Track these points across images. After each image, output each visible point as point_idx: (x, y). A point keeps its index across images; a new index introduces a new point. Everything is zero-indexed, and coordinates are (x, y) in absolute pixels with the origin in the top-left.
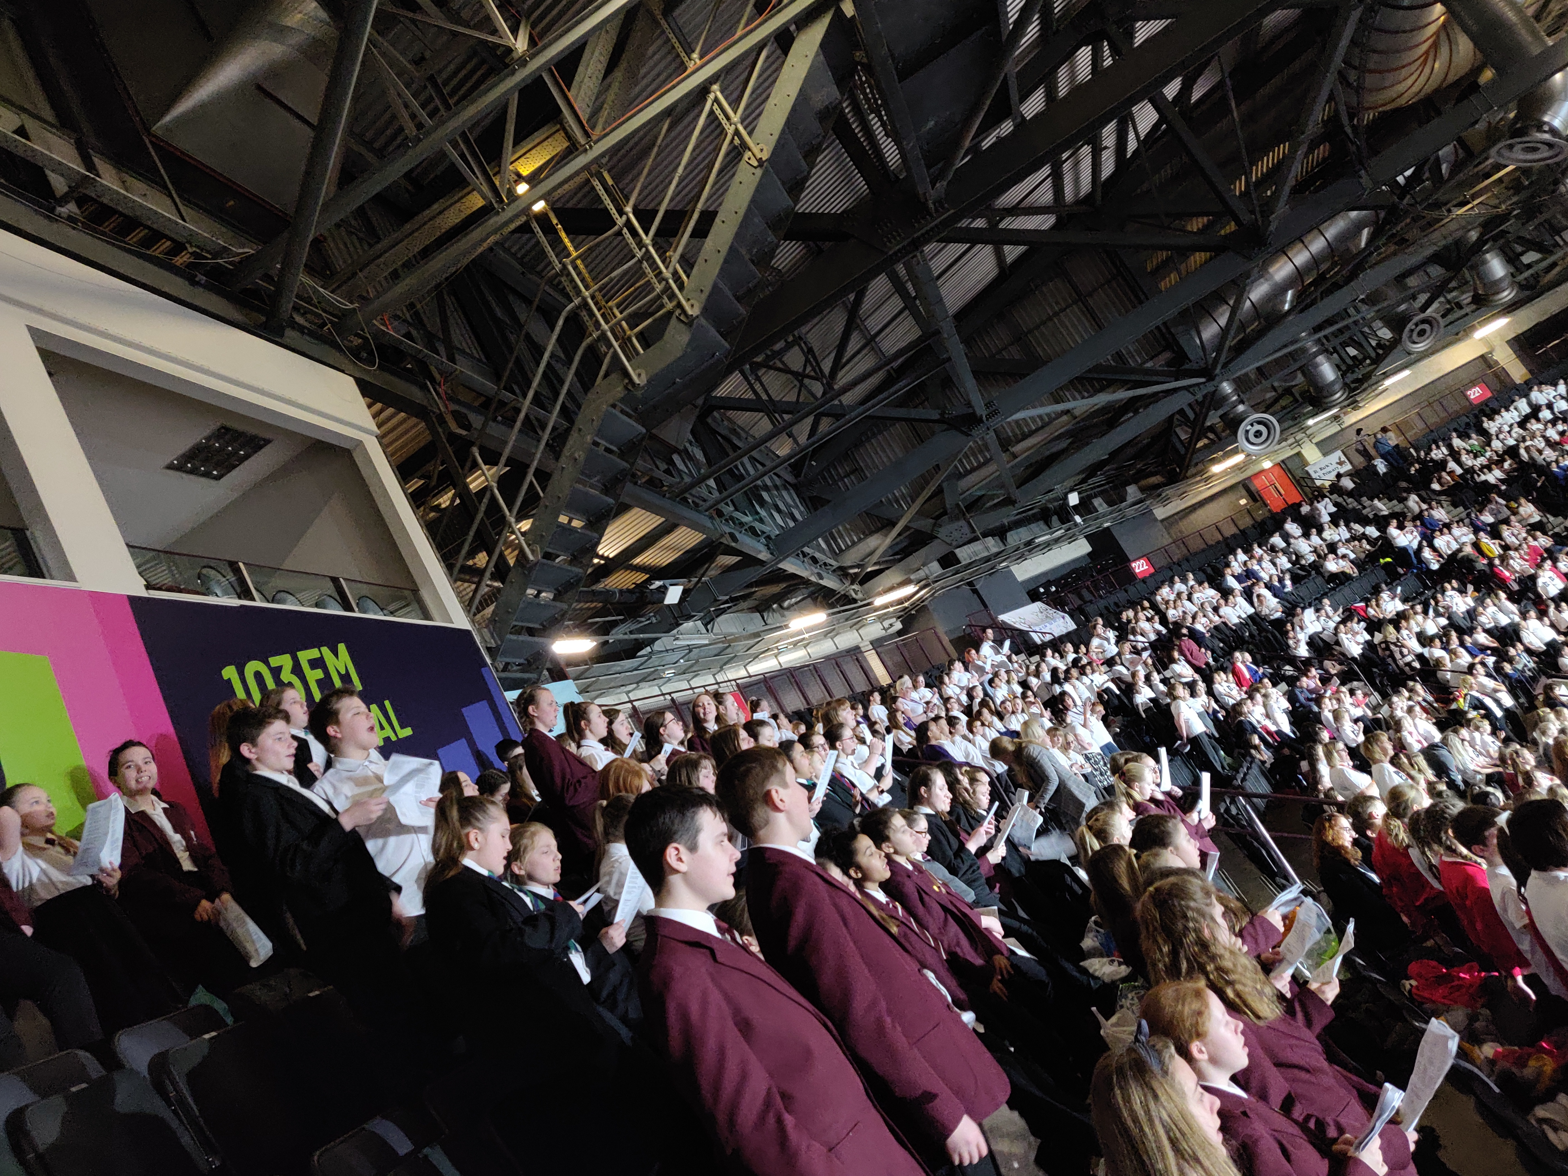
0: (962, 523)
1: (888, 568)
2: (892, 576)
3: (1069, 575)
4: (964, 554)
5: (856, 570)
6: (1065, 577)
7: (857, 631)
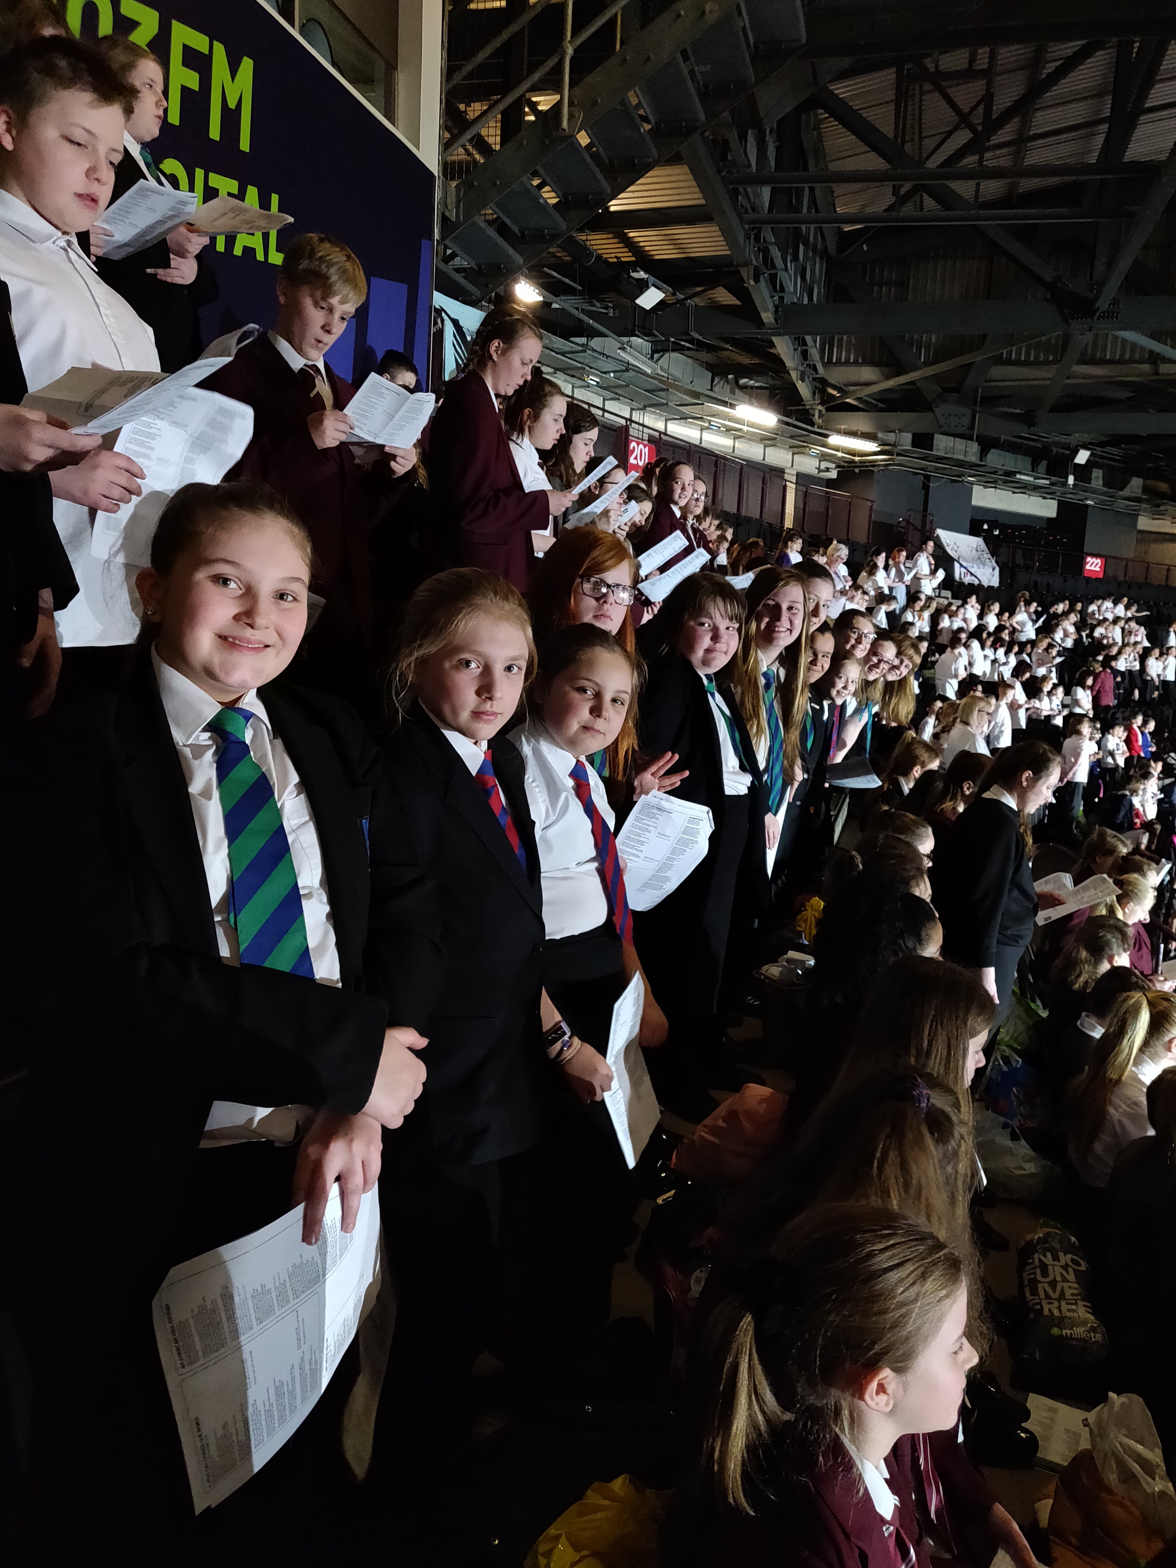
1: (863, 410)
2: (861, 422)
3: (1019, 528)
4: (943, 444)
5: (834, 392)
6: (1014, 527)
7: (793, 454)
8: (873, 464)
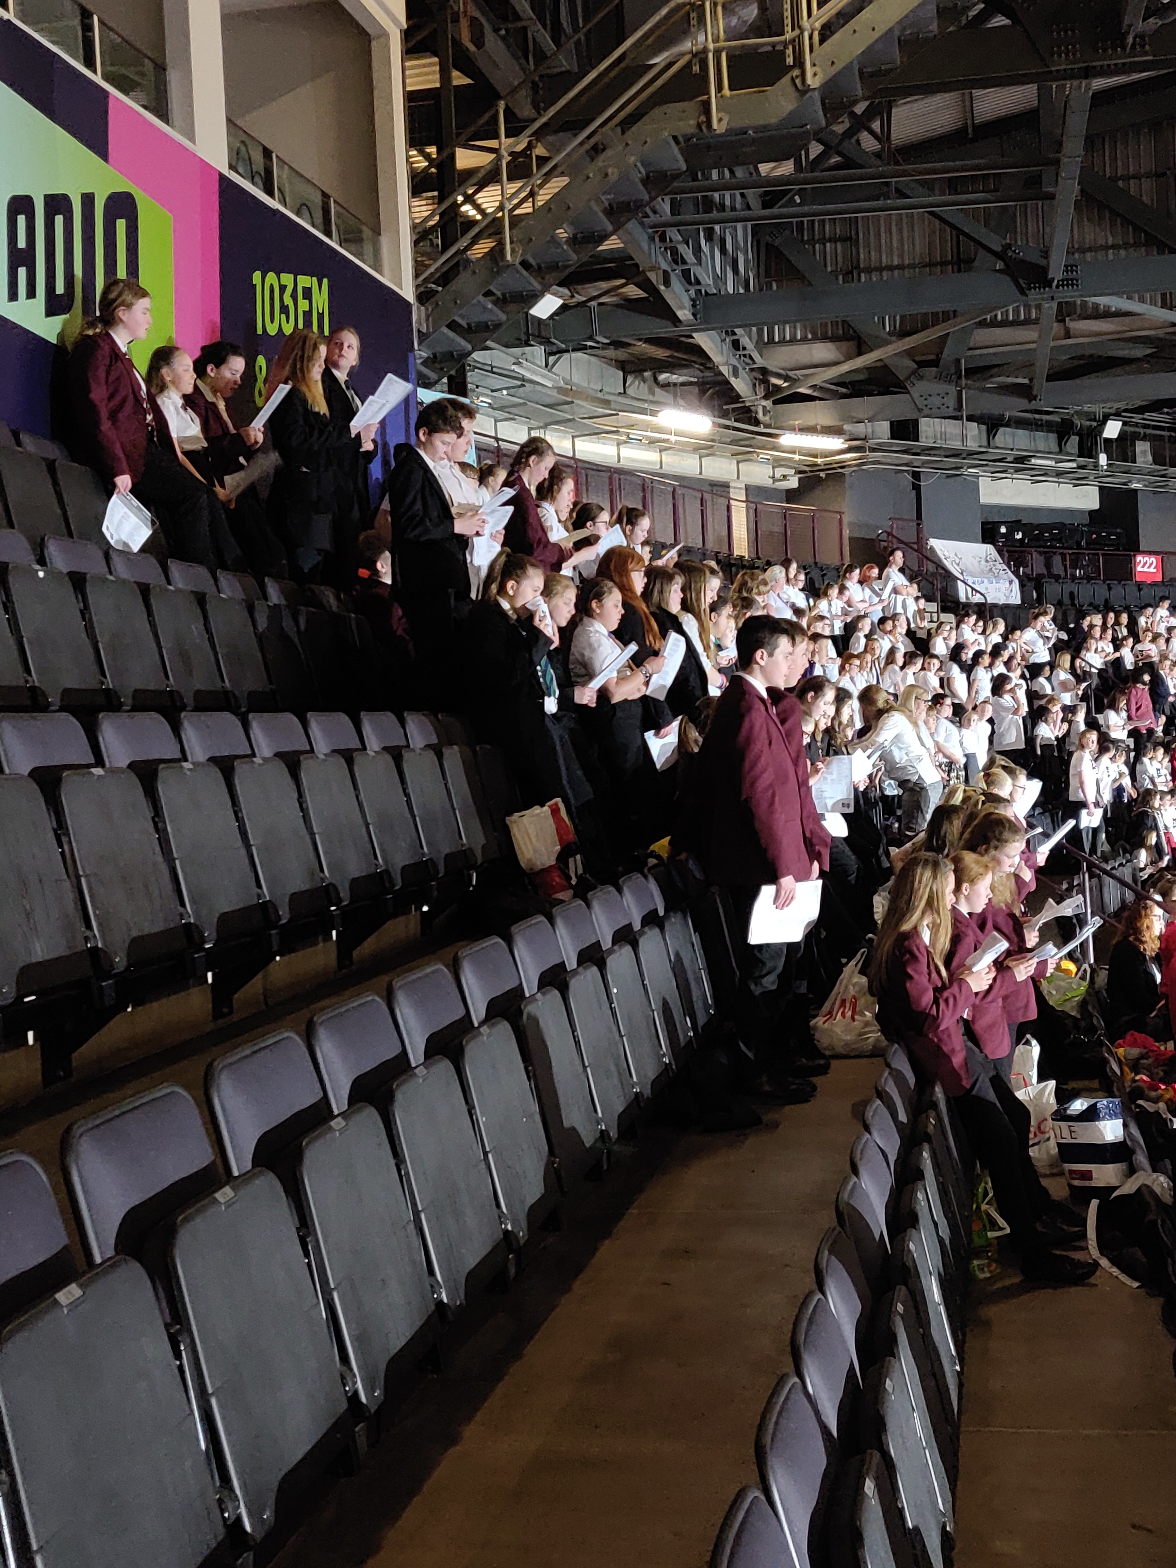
0: (952, 389)
1: (821, 399)
2: (819, 414)
3: (1049, 527)
4: (931, 430)
5: (780, 382)
6: (1043, 528)
7: (738, 462)
8: (842, 465)
